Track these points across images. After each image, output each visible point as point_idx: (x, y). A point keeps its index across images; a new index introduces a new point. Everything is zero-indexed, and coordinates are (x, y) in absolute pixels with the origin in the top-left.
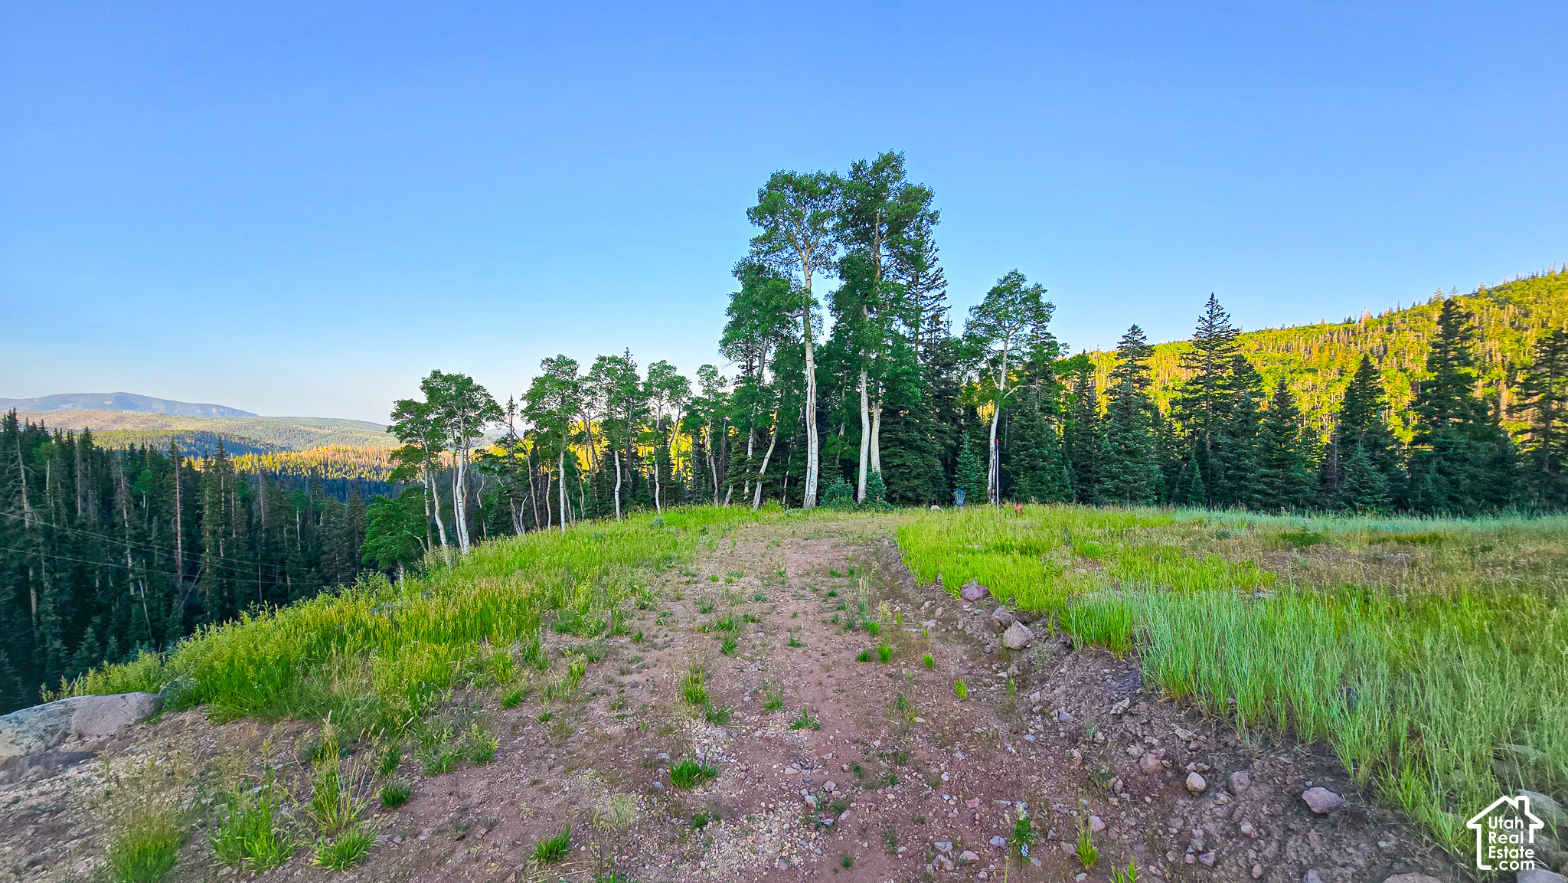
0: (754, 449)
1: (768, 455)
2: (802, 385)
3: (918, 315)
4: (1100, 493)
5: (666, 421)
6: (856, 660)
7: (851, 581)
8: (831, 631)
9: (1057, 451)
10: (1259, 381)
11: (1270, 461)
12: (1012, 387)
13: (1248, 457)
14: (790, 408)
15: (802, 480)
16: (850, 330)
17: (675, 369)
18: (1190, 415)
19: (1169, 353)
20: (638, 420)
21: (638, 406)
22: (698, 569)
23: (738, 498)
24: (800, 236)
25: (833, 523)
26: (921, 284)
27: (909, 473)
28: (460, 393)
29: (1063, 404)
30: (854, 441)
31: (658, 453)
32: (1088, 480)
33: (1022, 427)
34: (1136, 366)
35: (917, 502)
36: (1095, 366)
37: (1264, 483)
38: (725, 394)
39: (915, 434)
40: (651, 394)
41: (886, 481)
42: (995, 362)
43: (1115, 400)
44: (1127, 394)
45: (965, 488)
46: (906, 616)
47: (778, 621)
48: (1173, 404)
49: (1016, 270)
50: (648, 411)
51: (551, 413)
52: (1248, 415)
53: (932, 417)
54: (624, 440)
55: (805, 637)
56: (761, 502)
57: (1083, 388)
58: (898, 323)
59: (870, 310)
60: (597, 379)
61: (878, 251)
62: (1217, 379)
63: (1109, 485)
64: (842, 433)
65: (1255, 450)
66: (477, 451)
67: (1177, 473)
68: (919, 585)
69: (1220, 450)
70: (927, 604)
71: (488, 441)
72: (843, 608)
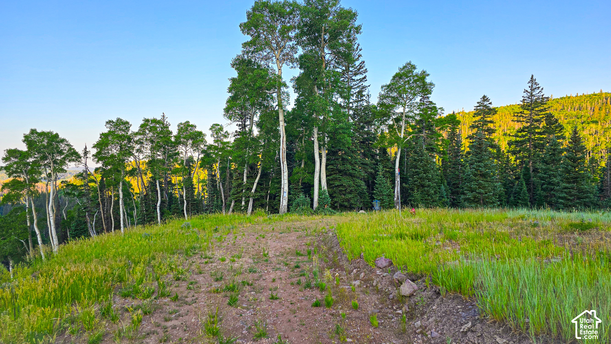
0: (248, 177)
1: (257, 181)
2: (277, 136)
3: (349, 91)
4: (465, 201)
5: (190, 160)
6: (312, 306)
7: (309, 258)
8: (296, 289)
9: (437, 175)
10: (561, 129)
11: (568, 179)
12: (409, 136)
13: (555, 177)
14: (270, 152)
15: (278, 196)
16: (306, 101)
17: (195, 127)
18: (520, 151)
19: (507, 112)
20: (172, 160)
21: (171, 151)
22: (213, 254)
23: (238, 208)
24: (274, 42)
25: (298, 223)
26: (351, 71)
27: (345, 190)
28: (50, 144)
29: (441, 145)
30: (310, 171)
31: (185, 181)
32: (457, 193)
33: (415, 160)
34: (486, 121)
35: (351, 208)
36: (460, 122)
37: (565, 192)
38: (228, 143)
39: (349, 166)
40: (180, 143)
41: (331, 196)
42: (397, 120)
43: (472, 143)
44: (480, 139)
45: (380, 199)
46: (342, 279)
47: (264, 284)
48: (510, 144)
49: (410, 62)
50: (178, 154)
51: (113, 156)
52: (555, 151)
53: (359, 155)
54: (163, 173)
55: (280, 293)
56: (253, 210)
57: (453, 135)
58: (337, 96)
59: (319, 88)
60: (144, 134)
61: (323, 51)
62: (536, 128)
63: (470, 195)
64: (303, 166)
65: (559, 172)
66: (62, 182)
67: (512, 187)
68: (350, 259)
69: (539, 172)
70: (355, 271)
71: (69, 175)
72: (304, 275)
